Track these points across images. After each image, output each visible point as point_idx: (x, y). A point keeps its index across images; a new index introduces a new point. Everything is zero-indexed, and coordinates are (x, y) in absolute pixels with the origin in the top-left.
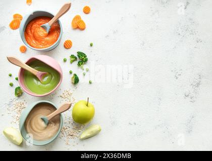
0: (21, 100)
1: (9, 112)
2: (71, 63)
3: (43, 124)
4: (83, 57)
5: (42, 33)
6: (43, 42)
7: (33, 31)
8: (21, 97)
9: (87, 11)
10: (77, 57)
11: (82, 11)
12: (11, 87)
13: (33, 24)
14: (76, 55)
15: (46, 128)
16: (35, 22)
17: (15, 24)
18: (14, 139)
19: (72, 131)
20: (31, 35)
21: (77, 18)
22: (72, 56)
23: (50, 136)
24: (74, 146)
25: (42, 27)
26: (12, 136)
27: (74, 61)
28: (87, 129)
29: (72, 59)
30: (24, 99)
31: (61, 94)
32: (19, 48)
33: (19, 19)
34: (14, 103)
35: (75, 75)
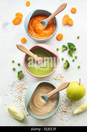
0: (22, 82)
1: (12, 93)
2: (63, 52)
3: (43, 101)
4: (73, 47)
5: (41, 27)
6: (42, 34)
7: (33, 26)
8: (22, 80)
9: (74, 11)
10: (68, 47)
11: (70, 11)
12: (14, 72)
13: (33, 20)
14: (66, 45)
15: (45, 105)
16: (35, 19)
17: (17, 21)
18: (17, 115)
19: (65, 108)
20: (32, 29)
21: (66, 16)
22: (64, 46)
23: (49, 111)
24: (67, 121)
25: (40, 22)
26: (16, 113)
27: (65, 50)
28: (78, 106)
29: (64, 49)
30: (24, 82)
31: (56, 77)
32: (20, 40)
33: (21, 16)
34: (16, 84)
35: (67, 61)
